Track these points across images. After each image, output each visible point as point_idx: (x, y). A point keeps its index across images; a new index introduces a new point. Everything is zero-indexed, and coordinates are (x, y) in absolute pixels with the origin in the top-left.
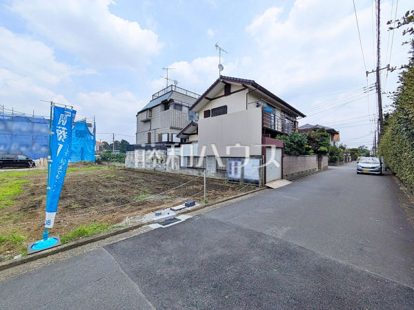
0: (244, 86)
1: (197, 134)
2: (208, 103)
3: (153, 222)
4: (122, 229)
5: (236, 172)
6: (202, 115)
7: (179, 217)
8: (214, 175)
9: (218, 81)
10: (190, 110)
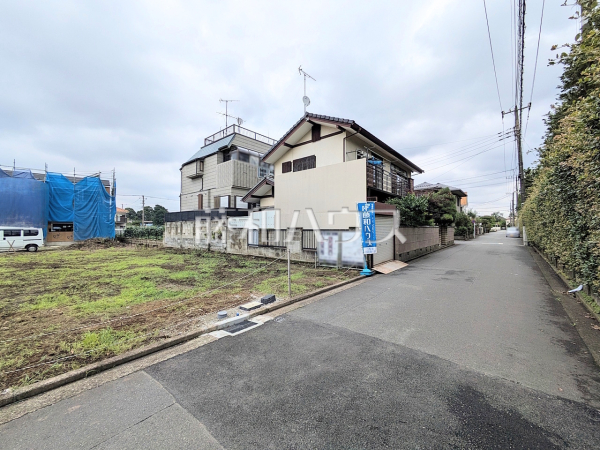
0: (340, 127)
2: (288, 151)
3: (217, 329)
5: (330, 251)
6: (279, 169)
7: (254, 320)
8: (297, 256)
9: (302, 121)
10: (260, 161)
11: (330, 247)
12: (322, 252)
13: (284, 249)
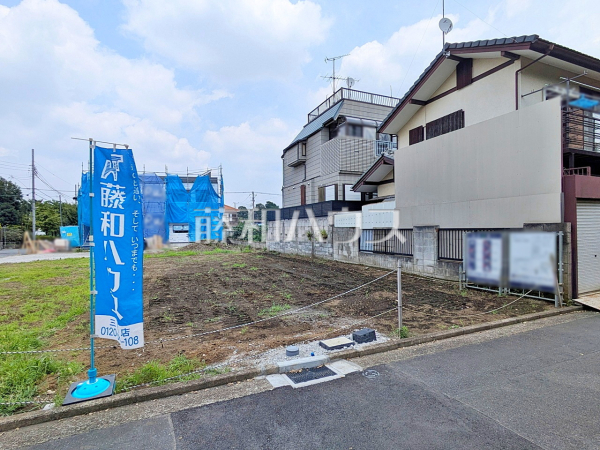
0: (507, 54)
1: (392, 181)
2: (418, 112)
3: (278, 371)
4: (215, 378)
5: (487, 264)
6: (405, 139)
7: (332, 367)
8: (431, 270)
9: (440, 58)
10: (378, 132)
11: (487, 257)
12: (473, 265)
13: (409, 257)
